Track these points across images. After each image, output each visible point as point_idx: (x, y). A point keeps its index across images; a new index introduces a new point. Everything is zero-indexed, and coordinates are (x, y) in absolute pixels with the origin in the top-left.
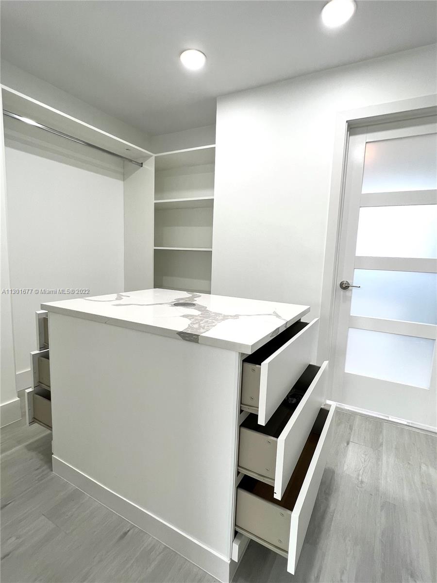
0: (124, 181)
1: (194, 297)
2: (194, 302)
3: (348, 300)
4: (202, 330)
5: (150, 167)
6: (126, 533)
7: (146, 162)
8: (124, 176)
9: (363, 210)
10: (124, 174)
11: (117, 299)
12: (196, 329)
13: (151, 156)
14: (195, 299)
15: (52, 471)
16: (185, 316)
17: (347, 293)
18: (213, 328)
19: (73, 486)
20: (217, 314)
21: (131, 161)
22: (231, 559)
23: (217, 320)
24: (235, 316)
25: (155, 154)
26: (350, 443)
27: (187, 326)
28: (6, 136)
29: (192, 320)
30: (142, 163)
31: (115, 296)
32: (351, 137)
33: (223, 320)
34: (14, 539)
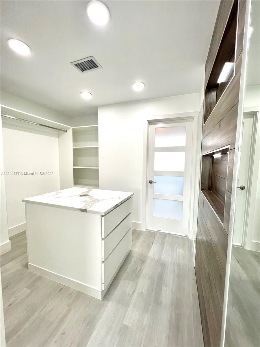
0: (58, 138)
1: (90, 191)
2: (88, 194)
3: (152, 187)
4: (88, 207)
5: (70, 133)
6: (61, 289)
7: (69, 130)
8: (59, 136)
9: (155, 153)
10: (58, 135)
11: (56, 194)
12: (87, 207)
13: (71, 128)
14: (89, 192)
15: (28, 270)
16: (83, 201)
17: (152, 185)
18: (93, 206)
19: (38, 274)
20: (96, 199)
21: (61, 130)
22: (102, 290)
23: (95, 202)
24: (103, 200)
25: (72, 127)
26: (153, 244)
27: (83, 206)
28: (3, 123)
29: (86, 203)
30: (67, 131)
31: (55, 193)
32: (150, 126)
33: (97, 202)
34: (13, 298)
